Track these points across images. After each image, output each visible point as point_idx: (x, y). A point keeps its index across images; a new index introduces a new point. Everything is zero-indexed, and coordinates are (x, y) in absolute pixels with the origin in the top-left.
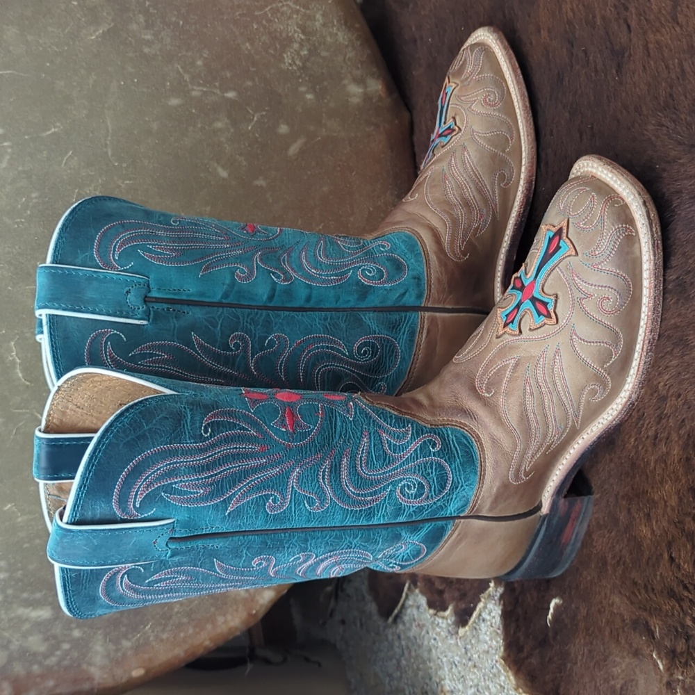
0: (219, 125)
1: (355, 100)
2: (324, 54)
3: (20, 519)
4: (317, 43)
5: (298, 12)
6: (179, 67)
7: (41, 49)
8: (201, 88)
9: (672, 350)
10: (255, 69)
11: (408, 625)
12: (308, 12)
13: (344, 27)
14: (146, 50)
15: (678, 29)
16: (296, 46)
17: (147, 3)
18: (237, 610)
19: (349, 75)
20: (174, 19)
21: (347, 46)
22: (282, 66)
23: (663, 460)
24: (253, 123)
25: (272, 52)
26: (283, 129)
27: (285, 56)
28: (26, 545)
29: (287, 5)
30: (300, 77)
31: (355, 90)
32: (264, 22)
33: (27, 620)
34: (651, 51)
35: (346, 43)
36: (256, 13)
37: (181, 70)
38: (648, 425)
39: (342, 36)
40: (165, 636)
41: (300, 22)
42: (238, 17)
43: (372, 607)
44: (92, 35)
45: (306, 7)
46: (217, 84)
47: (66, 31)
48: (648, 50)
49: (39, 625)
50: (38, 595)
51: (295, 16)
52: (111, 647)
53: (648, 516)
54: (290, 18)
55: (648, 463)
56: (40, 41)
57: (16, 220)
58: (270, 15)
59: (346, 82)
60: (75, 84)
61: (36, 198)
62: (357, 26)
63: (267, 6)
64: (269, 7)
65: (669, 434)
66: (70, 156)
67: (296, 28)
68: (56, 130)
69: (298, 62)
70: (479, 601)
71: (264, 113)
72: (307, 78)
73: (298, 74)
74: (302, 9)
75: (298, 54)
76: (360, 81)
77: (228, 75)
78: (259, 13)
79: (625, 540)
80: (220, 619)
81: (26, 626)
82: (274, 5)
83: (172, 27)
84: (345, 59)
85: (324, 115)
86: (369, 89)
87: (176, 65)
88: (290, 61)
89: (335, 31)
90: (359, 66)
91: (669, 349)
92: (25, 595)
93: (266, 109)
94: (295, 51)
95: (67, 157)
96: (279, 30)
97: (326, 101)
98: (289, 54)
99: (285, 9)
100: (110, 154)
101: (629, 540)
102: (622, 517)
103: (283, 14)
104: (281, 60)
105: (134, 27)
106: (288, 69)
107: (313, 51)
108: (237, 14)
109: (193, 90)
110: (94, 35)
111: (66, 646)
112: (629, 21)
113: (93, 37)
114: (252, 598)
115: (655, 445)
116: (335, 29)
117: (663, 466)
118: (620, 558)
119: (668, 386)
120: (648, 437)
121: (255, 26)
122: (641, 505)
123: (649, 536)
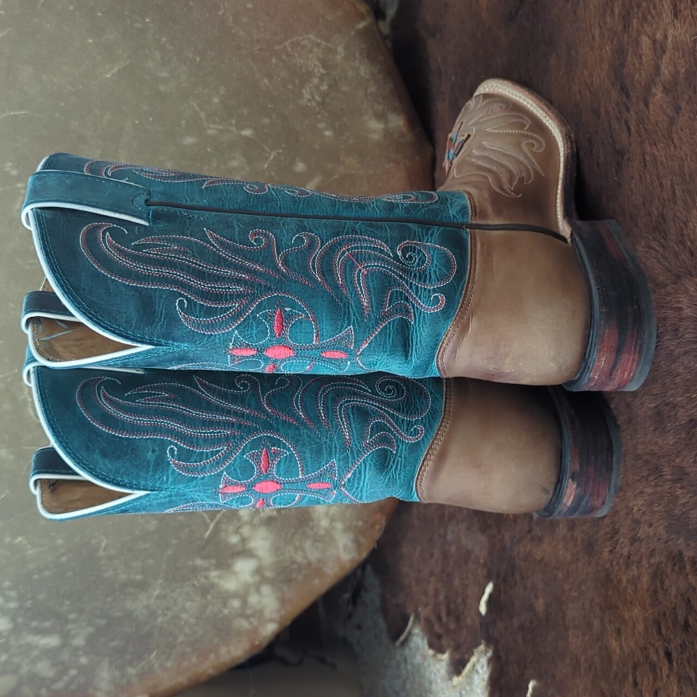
0: (235, 163)
1: (376, 137)
2: (345, 89)
3: (30, 552)
4: (337, 78)
5: (319, 45)
6: (195, 105)
7: (55, 88)
8: (217, 126)
9: (648, 476)
10: (272, 106)
11: (413, 651)
12: (330, 45)
13: (366, 61)
14: (162, 88)
15: (672, 148)
16: (316, 81)
17: (164, 39)
18: (240, 641)
19: (370, 111)
20: (190, 56)
21: (368, 81)
22: (301, 102)
23: (634, 582)
24: (269, 162)
25: (290, 87)
26: (300, 167)
27: (304, 91)
28: (36, 577)
29: (309, 39)
30: (319, 113)
31: (375, 126)
32: (284, 57)
33: (36, 647)
34: (648, 164)
35: (368, 77)
36: (276, 48)
37: (197, 108)
38: (622, 543)
39: (364, 70)
40: (169, 664)
41: (321, 56)
42: (257, 52)
44: (107, 74)
45: (327, 40)
46: (234, 122)
47: (82, 69)
48: (644, 159)
49: (47, 653)
50: (47, 624)
51: (316, 50)
52: (117, 673)
53: (619, 631)
54: (310, 51)
55: (620, 581)
56: (55, 81)
57: (29, 262)
58: (290, 50)
59: (366, 117)
60: (89, 124)
62: (381, 58)
63: (286, 40)
64: (289, 41)
65: (641, 558)
67: (316, 62)
69: (318, 98)
70: (472, 654)
71: (281, 151)
72: (326, 115)
73: (317, 109)
74: (323, 43)
75: (317, 88)
76: (381, 117)
77: (245, 111)
78: (279, 47)
79: (597, 647)
80: (223, 650)
81: (35, 653)
82: (294, 39)
83: (188, 63)
84: (366, 94)
85: (342, 152)
86: (390, 125)
87: (192, 103)
88: (309, 97)
89: (357, 65)
90: (381, 101)
91: (645, 474)
92: (34, 624)
93: (284, 146)
94: (315, 86)
96: (298, 65)
97: (344, 138)
98: (308, 89)
99: (305, 42)
101: (600, 647)
102: (596, 623)
103: (303, 47)
104: (300, 96)
105: (150, 64)
106: (306, 105)
107: (334, 86)
108: (256, 48)
109: (209, 128)
110: (109, 73)
111: (73, 672)
112: (630, 124)
113: (108, 76)
114: (255, 631)
115: (627, 565)
116: (357, 62)
117: (634, 588)
118: (592, 662)
119: (641, 511)
120: (622, 555)
121: (274, 61)
122: (613, 619)
123: (618, 652)
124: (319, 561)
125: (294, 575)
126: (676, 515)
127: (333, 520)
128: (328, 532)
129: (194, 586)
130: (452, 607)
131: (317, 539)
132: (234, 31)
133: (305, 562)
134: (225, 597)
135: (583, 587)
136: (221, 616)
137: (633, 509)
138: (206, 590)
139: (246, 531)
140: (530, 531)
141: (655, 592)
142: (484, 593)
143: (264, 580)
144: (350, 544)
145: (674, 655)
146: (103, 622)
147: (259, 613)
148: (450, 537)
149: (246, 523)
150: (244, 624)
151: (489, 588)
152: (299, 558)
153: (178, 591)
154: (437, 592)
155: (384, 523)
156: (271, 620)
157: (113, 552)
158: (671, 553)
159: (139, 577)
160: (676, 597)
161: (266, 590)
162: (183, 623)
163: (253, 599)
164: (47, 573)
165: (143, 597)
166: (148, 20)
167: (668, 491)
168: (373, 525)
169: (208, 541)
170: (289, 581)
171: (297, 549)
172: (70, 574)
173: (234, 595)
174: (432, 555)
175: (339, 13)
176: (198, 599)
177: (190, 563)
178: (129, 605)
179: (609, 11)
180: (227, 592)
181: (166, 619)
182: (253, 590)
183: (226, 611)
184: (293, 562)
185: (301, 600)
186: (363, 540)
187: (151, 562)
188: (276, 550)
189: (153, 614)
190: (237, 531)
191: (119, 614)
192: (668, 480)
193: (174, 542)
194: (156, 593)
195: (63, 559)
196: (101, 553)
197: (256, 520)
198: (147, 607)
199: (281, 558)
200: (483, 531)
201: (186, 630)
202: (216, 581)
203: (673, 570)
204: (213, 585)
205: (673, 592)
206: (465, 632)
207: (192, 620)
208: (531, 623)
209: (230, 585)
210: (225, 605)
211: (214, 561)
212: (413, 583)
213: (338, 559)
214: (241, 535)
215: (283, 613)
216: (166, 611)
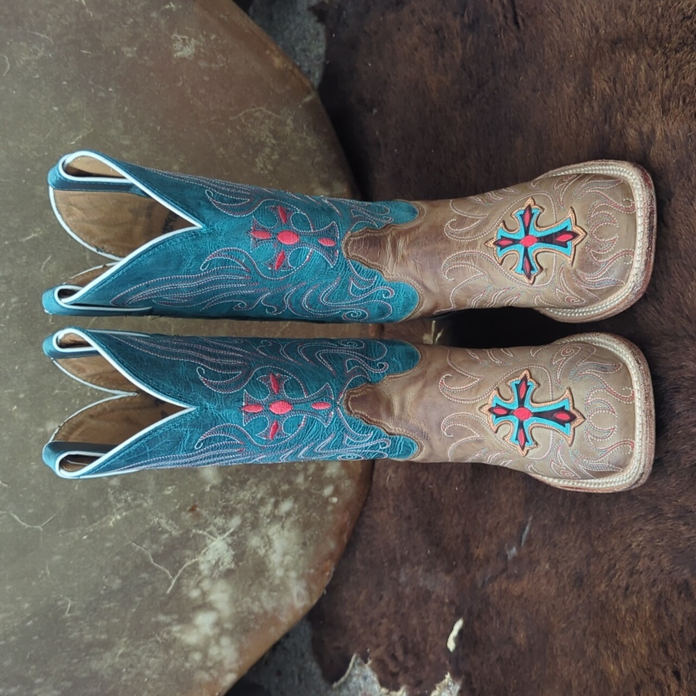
2: (294, 158)
4: (287, 148)
5: (270, 117)
7: (22, 155)
9: (646, 515)
10: (228, 174)
11: (352, 692)
12: (279, 117)
13: (312, 132)
14: (125, 155)
16: (267, 150)
17: (126, 109)
19: (317, 179)
20: (151, 125)
21: (315, 150)
22: (254, 170)
23: (634, 611)
25: (245, 156)
27: (257, 160)
29: (261, 110)
30: (271, 180)
32: (238, 127)
35: (315, 147)
36: (231, 119)
38: (619, 576)
39: (311, 141)
41: (272, 127)
42: (214, 122)
43: (313, 666)
44: (72, 141)
45: (277, 112)
47: (48, 135)
51: (267, 121)
53: (616, 656)
54: (262, 123)
55: (619, 610)
56: (21, 146)
58: (243, 120)
59: (313, 185)
61: (15, 303)
62: (325, 130)
63: (241, 112)
64: (243, 113)
65: (641, 588)
66: (49, 261)
67: (268, 133)
68: (36, 235)
69: (269, 167)
70: (435, 689)
72: (278, 182)
73: (269, 178)
74: (273, 114)
75: (270, 158)
76: (326, 185)
78: (234, 118)
79: (592, 672)
82: (247, 111)
83: (149, 132)
84: (313, 163)
86: (335, 193)
88: (262, 166)
89: (304, 136)
90: (326, 169)
91: (643, 513)
94: (267, 155)
95: (46, 261)
96: (251, 135)
98: (261, 158)
99: (258, 114)
100: (88, 258)
101: (595, 673)
102: (590, 650)
103: (256, 119)
104: (253, 164)
105: (113, 132)
106: (260, 174)
107: (284, 155)
108: (212, 119)
110: (74, 140)
113: (73, 143)
114: (215, 682)
115: (626, 596)
116: (304, 133)
117: (634, 616)
118: (587, 687)
119: (640, 547)
120: (619, 587)
121: (229, 131)
122: (609, 645)
123: (617, 674)
124: (275, 610)
125: (252, 625)
126: (680, 549)
127: (287, 570)
128: (283, 582)
129: (157, 642)
130: (410, 645)
131: (273, 589)
132: (192, 102)
133: (261, 611)
134: (187, 651)
135: (573, 618)
136: (183, 670)
137: (631, 545)
138: (168, 645)
139: (206, 584)
140: (504, 570)
141: (660, 617)
142: (452, 629)
143: (223, 632)
144: (303, 592)
145: (683, 673)
146: (68, 684)
147: (219, 665)
148: (403, 579)
149: (206, 577)
150: (205, 676)
151: (458, 625)
152: (256, 608)
153: (141, 648)
154: (390, 632)
155: (333, 569)
156: (231, 671)
157: (78, 613)
158: (675, 582)
159: (104, 637)
160: (683, 621)
161: (225, 641)
162: (146, 680)
163: (214, 651)
164: (13, 638)
165: (107, 656)
166: (110, 90)
167: (670, 527)
168: (323, 572)
169: (170, 597)
170: (246, 631)
171: (254, 600)
172: (36, 638)
173: (195, 649)
174: (381, 598)
175: (288, 87)
176: (161, 655)
177: (153, 620)
178: (95, 665)
179: (587, 103)
180: (188, 646)
181: (130, 677)
182: (213, 642)
183: (188, 665)
184: (251, 612)
185: (258, 648)
186: (314, 587)
187: (115, 620)
188: (235, 601)
189: (117, 672)
190: (197, 586)
191: (84, 675)
192: (670, 518)
193: (138, 599)
194: (120, 652)
195: (30, 623)
196: (67, 615)
197: (216, 574)
198: (111, 666)
199: (239, 609)
200: (448, 572)
201: (150, 686)
202: (178, 635)
203: (679, 598)
204: (175, 640)
205: (679, 616)
206: (427, 668)
207: (155, 676)
208: (512, 655)
209: (191, 638)
210: (186, 659)
211: (176, 617)
212: (358, 625)
213: (292, 607)
214: (201, 589)
215: (241, 663)
216: (129, 669)
